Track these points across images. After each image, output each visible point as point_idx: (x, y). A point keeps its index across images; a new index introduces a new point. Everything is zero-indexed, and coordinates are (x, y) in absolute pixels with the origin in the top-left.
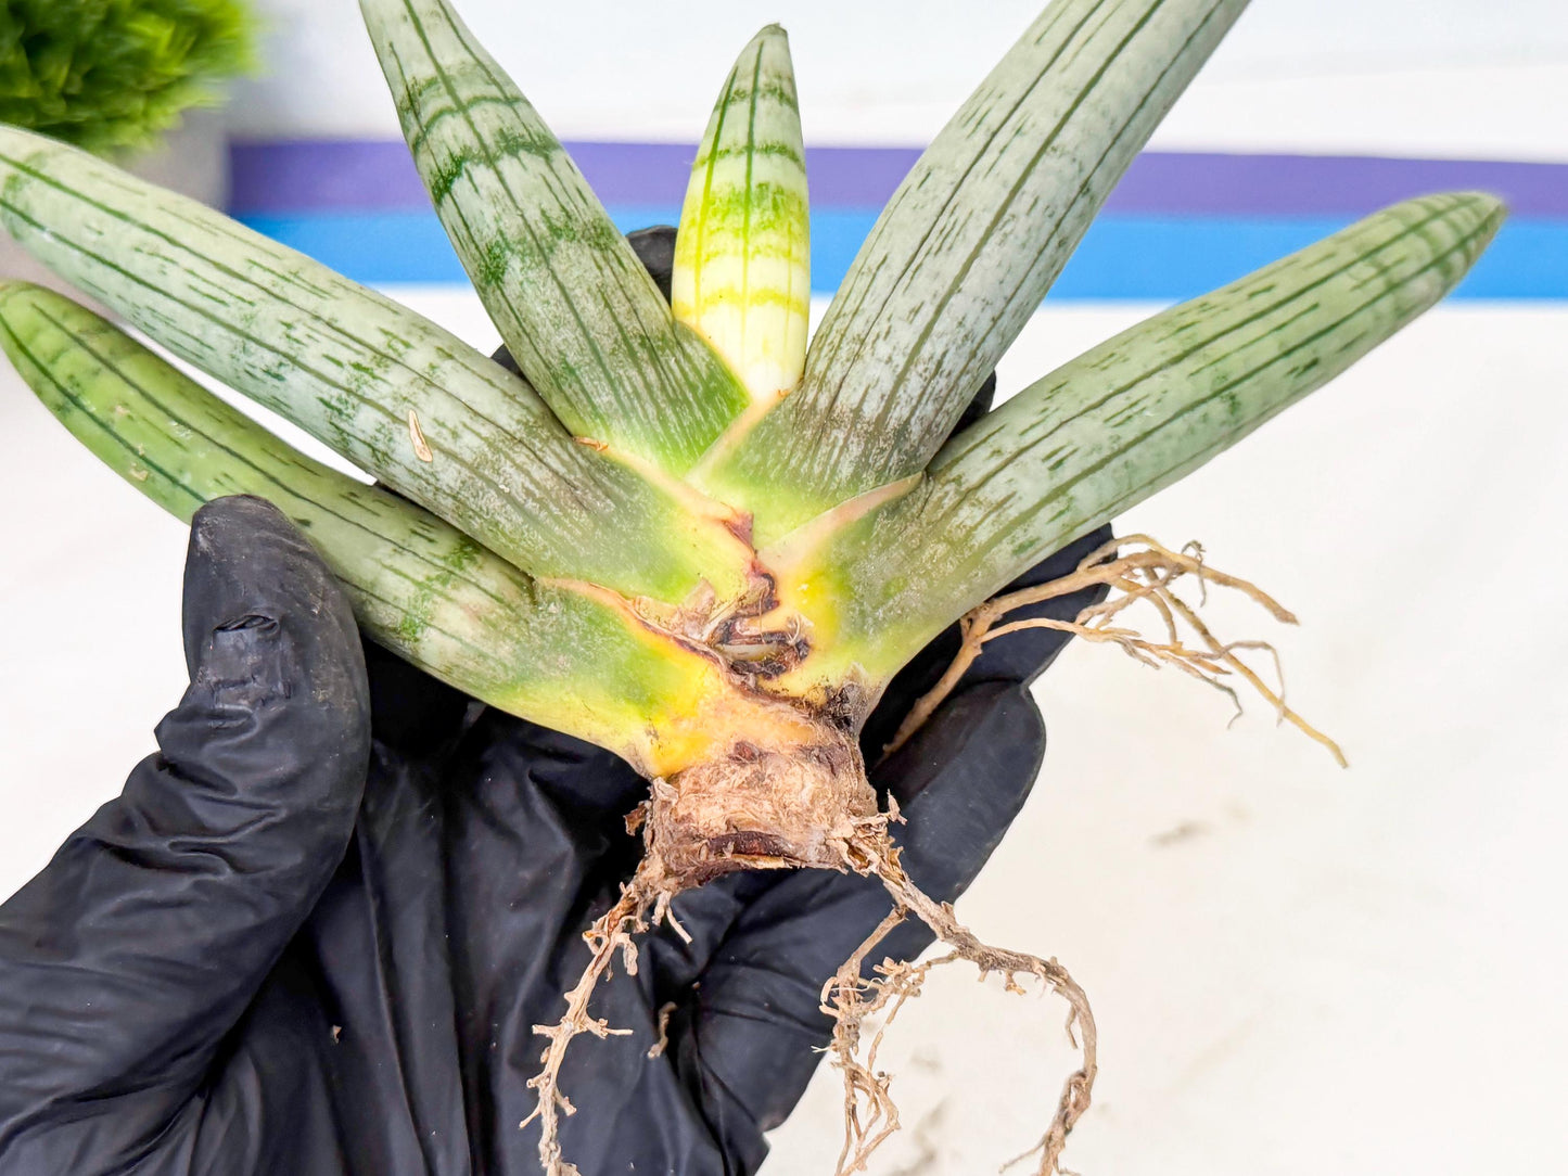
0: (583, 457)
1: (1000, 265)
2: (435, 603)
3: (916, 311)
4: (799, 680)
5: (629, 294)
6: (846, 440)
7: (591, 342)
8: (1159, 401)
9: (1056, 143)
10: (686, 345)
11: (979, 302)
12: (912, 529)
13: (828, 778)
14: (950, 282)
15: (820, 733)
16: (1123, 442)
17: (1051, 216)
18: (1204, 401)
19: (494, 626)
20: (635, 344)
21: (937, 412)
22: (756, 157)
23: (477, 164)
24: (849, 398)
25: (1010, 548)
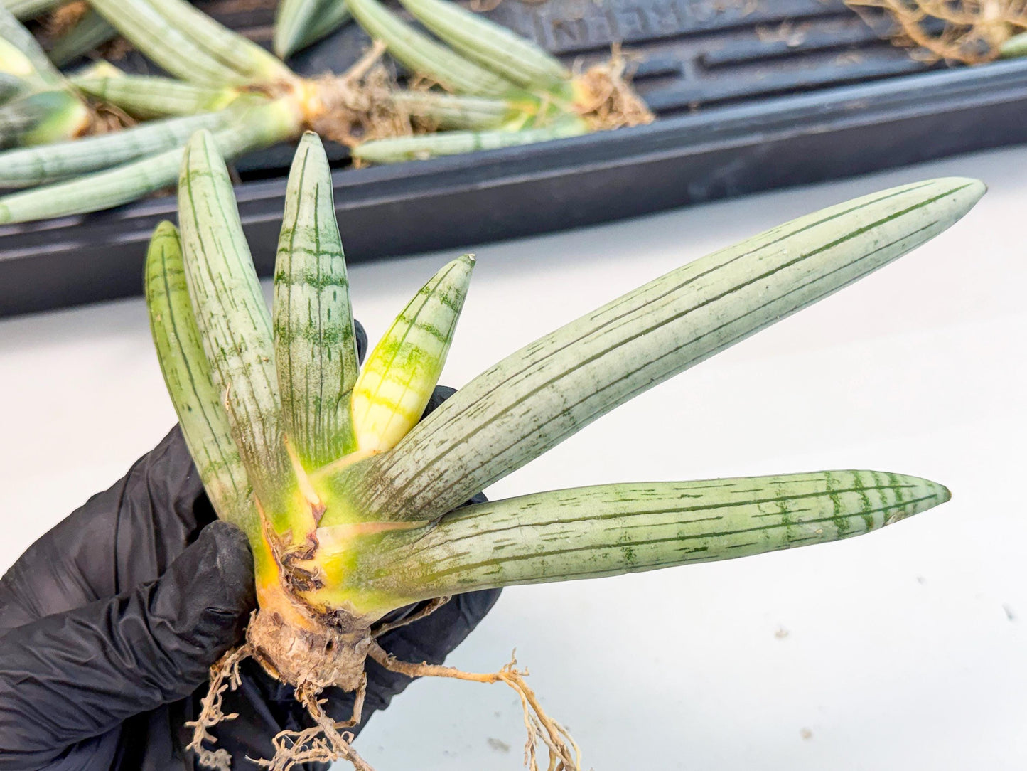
0: (281, 441)
1: (493, 437)
2: (212, 475)
3: (442, 442)
4: (315, 597)
5: (324, 373)
6: (381, 492)
7: (292, 391)
8: (579, 536)
9: (555, 384)
10: (339, 409)
11: (474, 451)
12: (406, 548)
13: (306, 650)
14: (465, 435)
15: (314, 626)
16: (544, 551)
17: (535, 421)
18: (609, 546)
19: (226, 499)
20: (311, 400)
21: (435, 498)
22: (413, 327)
23: (284, 282)
24: (393, 472)
25: (457, 579)
